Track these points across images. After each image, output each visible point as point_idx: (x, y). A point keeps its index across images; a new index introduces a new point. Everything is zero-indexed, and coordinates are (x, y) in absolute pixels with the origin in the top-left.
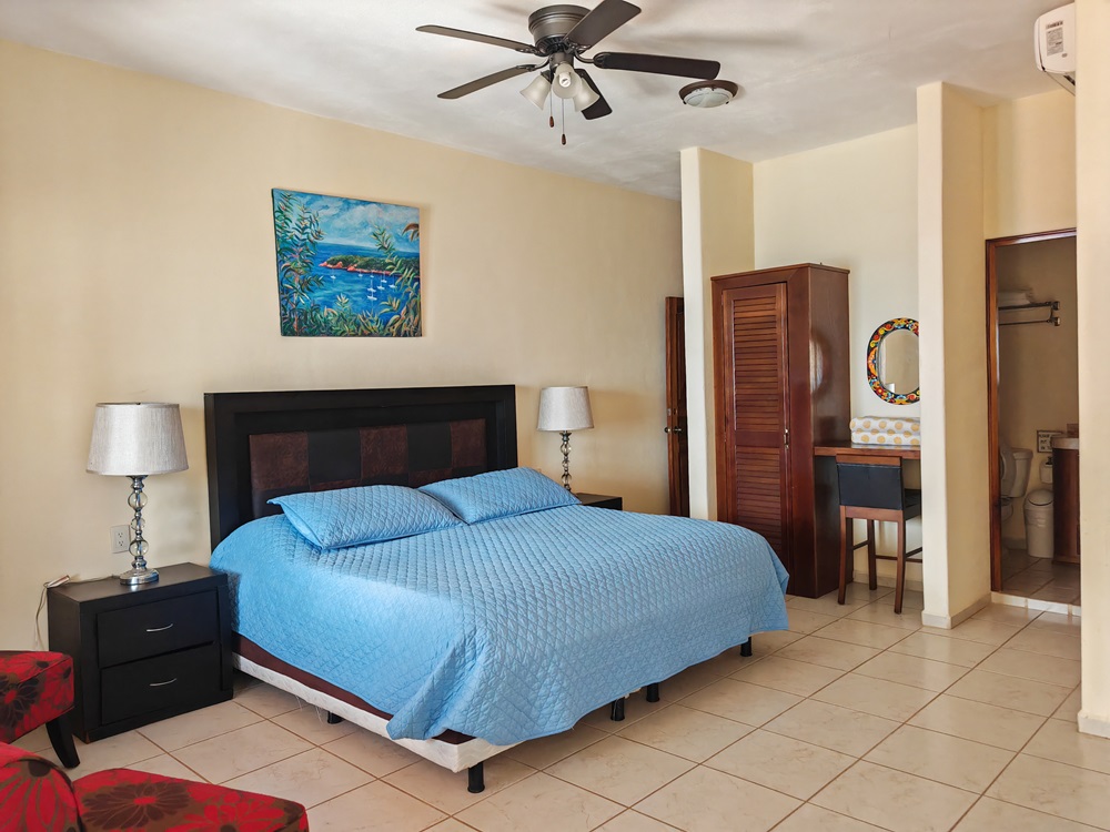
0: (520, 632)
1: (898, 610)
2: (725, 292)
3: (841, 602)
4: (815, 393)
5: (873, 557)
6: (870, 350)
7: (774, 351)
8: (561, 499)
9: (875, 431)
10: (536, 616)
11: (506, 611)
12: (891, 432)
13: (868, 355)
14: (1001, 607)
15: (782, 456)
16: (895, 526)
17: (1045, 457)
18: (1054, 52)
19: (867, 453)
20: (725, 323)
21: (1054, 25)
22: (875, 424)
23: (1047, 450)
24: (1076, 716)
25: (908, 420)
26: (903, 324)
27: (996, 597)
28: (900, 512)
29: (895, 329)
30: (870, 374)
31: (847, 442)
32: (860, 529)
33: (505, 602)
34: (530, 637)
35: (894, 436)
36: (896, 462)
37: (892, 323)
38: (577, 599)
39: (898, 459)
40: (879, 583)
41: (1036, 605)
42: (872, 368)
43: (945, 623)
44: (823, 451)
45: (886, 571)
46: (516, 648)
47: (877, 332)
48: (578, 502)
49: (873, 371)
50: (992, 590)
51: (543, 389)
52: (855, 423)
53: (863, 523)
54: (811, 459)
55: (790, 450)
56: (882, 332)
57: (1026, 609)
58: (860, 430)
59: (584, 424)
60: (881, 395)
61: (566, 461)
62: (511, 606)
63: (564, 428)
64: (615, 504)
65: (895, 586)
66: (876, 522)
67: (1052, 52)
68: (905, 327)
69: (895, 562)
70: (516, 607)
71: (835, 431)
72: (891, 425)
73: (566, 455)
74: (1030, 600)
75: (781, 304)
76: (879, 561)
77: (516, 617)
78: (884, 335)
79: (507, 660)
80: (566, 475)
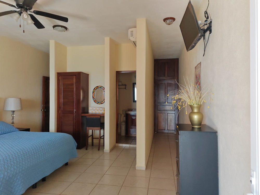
0: (9, 168)
1: (99, 150)
2: (60, 76)
3: (87, 149)
4: (82, 101)
5: (93, 138)
6: (93, 92)
7: (73, 91)
8: (13, 130)
9: (94, 110)
10: (14, 163)
11: (4, 162)
12: (98, 110)
13: (93, 93)
14: (118, 146)
15: (74, 116)
16: (98, 131)
17: (124, 115)
18: (132, 36)
19: (93, 115)
20: (60, 84)
21: (132, 31)
22: (94, 109)
23: (124, 114)
24: (135, 166)
25: (101, 108)
26: (100, 87)
27: (117, 144)
28: (100, 128)
29: (98, 88)
30: (93, 98)
31: (88, 112)
32: (90, 132)
33: (4, 160)
34: (12, 169)
35: (98, 111)
36: (99, 117)
37: (98, 87)
38: (26, 157)
39: (100, 116)
40: (94, 144)
41: (124, 145)
42: (93, 96)
43: (109, 151)
44: (83, 115)
45: (96, 141)
46: (8, 173)
47: (95, 88)
48: (18, 130)
49: (94, 97)
50: (116, 143)
51: (6, 98)
52: (90, 108)
53: (91, 131)
54: (81, 117)
55: (76, 115)
56: (96, 88)
57: (122, 146)
58: (91, 110)
59: (19, 108)
60: (95, 102)
61: (13, 119)
62: (6, 161)
63: (13, 109)
64: (28, 130)
65: (98, 144)
66: (94, 130)
67: (131, 36)
68: (100, 88)
69: (98, 139)
70: (7, 161)
71: (86, 110)
72: (98, 109)
73: (13, 117)
74: (123, 144)
75: (75, 80)
76: (94, 139)
77: (8, 164)
78: (96, 89)
79: (5, 177)
80: (13, 123)
